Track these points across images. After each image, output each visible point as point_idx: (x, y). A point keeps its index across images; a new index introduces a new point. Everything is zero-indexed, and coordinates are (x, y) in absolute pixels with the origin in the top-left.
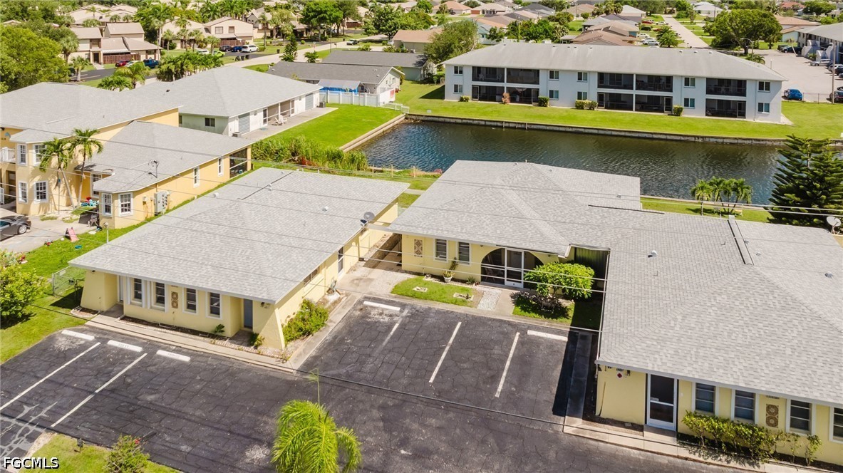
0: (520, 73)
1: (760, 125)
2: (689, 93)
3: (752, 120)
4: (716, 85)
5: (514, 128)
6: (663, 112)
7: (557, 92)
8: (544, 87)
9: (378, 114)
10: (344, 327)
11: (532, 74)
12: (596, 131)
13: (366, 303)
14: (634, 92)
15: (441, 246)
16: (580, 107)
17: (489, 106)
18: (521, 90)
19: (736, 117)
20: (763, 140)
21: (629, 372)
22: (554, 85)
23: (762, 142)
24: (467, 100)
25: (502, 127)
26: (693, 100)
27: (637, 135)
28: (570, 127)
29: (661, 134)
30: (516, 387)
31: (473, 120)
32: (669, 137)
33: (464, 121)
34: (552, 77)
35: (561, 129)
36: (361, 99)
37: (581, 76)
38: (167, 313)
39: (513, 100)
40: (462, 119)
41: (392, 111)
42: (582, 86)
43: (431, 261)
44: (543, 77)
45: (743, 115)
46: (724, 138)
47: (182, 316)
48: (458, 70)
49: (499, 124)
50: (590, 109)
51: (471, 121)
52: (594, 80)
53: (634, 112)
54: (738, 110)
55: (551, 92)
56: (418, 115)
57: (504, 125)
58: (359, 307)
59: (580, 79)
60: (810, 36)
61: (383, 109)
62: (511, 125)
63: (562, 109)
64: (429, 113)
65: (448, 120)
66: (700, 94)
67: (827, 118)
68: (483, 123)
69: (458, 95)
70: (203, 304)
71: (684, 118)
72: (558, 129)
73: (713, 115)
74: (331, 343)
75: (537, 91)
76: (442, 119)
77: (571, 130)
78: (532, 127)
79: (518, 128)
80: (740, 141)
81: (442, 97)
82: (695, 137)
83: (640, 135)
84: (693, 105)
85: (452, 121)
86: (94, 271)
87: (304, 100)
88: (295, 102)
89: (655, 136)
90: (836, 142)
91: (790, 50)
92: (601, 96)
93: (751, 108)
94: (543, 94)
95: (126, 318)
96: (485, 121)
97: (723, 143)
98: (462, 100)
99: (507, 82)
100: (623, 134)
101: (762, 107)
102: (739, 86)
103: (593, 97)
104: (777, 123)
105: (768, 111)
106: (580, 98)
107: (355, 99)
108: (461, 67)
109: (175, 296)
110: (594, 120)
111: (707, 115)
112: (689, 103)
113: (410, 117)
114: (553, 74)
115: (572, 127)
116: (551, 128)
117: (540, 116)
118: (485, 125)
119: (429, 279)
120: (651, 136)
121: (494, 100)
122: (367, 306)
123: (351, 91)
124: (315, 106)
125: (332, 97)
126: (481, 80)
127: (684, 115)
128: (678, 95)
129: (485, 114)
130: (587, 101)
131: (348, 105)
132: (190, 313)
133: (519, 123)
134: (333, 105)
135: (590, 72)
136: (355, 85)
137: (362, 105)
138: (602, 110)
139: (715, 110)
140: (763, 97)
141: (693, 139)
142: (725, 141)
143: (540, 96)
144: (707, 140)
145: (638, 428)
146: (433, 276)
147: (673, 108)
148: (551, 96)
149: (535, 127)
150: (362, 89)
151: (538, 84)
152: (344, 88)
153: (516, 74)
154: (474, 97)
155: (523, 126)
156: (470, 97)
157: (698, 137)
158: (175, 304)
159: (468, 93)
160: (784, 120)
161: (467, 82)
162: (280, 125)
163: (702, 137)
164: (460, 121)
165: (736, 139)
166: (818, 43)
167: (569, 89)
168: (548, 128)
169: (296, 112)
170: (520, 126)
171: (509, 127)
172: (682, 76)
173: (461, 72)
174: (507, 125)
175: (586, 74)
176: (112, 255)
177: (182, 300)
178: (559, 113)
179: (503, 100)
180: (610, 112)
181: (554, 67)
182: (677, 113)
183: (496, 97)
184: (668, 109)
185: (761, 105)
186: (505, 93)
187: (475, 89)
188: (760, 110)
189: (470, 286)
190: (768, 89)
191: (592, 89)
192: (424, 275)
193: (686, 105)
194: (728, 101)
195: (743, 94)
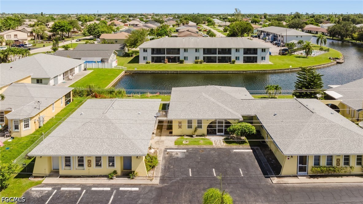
0: (171, 50)
1: (263, 65)
2: (237, 54)
3: (259, 63)
4: (247, 51)
5: (173, 73)
6: (228, 62)
7: (187, 57)
8: (182, 56)
9: (114, 72)
10: (166, 162)
11: (176, 51)
12: (206, 72)
13: (168, 151)
14: (217, 55)
15: (190, 122)
16: (196, 63)
17: (160, 65)
18: (172, 57)
19: (254, 62)
20: (266, 70)
21: (292, 156)
22: (186, 54)
23: (265, 71)
24: (149, 63)
25: (168, 73)
26: (239, 57)
27: (222, 72)
28: (196, 71)
29: (231, 71)
30: (246, 171)
31: (156, 71)
32: (233, 72)
33: (152, 72)
35: (192, 72)
36: (104, 66)
37: (197, 50)
38: (86, 170)
39: (169, 62)
40: (151, 71)
41: (119, 70)
42: (197, 54)
43: (186, 130)
44: (182, 51)
45: (256, 62)
46: (253, 71)
47: (94, 170)
48: (145, 50)
49: (167, 72)
50: (200, 63)
51: (155, 72)
52: (202, 51)
53: (217, 63)
54: (254, 60)
55: (185, 57)
56: (131, 71)
57: (169, 72)
58: (166, 153)
59: (196, 51)
60: (262, 31)
61: (114, 69)
62: (172, 72)
63: (190, 64)
64: (136, 69)
65: (144, 72)
66: (241, 55)
67: (282, 61)
68: (160, 72)
69: (145, 61)
70: (105, 162)
71: (236, 64)
72: (191, 72)
73: (246, 63)
74: (165, 169)
75: (179, 58)
76: (142, 72)
77: (196, 72)
78: (181, 72)
79: (175, 73)
80: (258, 72)
81: (138, 62)
82: (243, 71)
83: (223, 72)
84: (239, 59)
85: (146, 72)
86: (41, 157)
87: (78, 67)
88: (75, 69)
89: (228, 72)
90: (288, 69)
91: (256, 37)
92: (204, 58)
93: (259, 59)
94: (181, 59)
95: (61, 177)
96: (161, 71)
97: (252, 73)
98: (147, 63)
99: (166, 54)
100: (216, 72)
101: (263, 58)
102: (255, 51)
103: (201, 59)
104: (268, 64)
105: (265, 60)
106: (196, 59)
107: (100, 65)
108: (146, 49)
109: (89, 162)
110: (204, 67)
111: (244, 63)
112: (237, 58)
113: (127, 72)
114: (186, 50)
115: (197, 71)
116: (189, 72)
117: (183, 68)
118: (161, 73)
119: (186, 137)
120: (227, 72)
121: (161, 62)
122: (169, 152)
123: (98, 62)
124: (82, 70)
125: (89, 66)
126: (155, 54)
127: (236, 63)
128: (233, 56)
129: (159, 68)
130: (199, 60)
131: (97, 69)
132: (98, 168)
133: (175, 71)
134: (90, 69)
135: (200, 48)
136: (99, 59)
137: (104, 68)
138: (205, 63)
139: (247, 60)
140: (263, 54)
141: (242, 72)
142: (253, 72)
143: (180, 59)
144: (247, 72)
145: (296, 176)
146: (187, 136)
147: (232, 61)
148: (185, 59)
149: (182, 72)
150: (102, 61)
151: (180, 54)
152: (94, 60)
153: (170, 51)
154: (152, 61)
155: (177, 72)
156: (151, 62)
157: (244, 71)
158: (89, 165)
159: (149, 60)
160: (270, 63)
161: (149, 55)
162: (71, 80)
163: (245, 71)
164: (150, 72)
165: (257, 71)
166: (266, 34)
167: (191, 56)
168: (187, 72)
169: (75, 74)
170: (176, 72)
171: (171, 73)
172: (235, 48)
173: (146, 51)
174: (170, 72)
175: (198, 49)
176: (51, 148)
177: (94, 163)
178: (189, 66)
179: (165, 62)
180: (209, 64)
181: (186, 47)
182: (234, 62)
183: (162, 61)
184: (230, 61)
185: (262, 57)
186: (166, 59)
187: (153, 58)
188: (262, 59)
189: (204, 137)
190: (265, 51)
191: (201, 55)
192: (183, 136)
193: (236, 59)
194: (251, 57)
195: (256, 54)
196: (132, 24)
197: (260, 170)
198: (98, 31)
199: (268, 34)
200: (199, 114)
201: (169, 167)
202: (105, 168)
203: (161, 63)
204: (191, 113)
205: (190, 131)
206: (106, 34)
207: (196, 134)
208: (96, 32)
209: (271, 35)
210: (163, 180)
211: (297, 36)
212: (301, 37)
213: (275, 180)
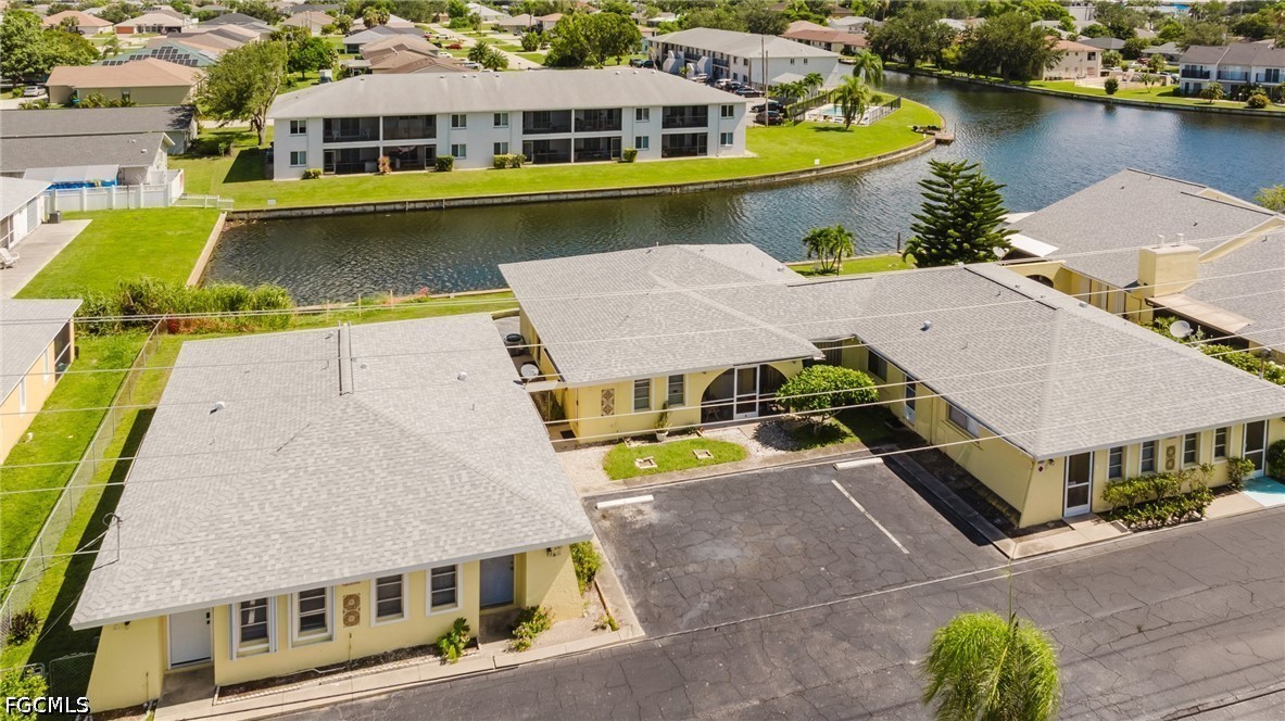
0: (402, 124)
1: (728, 160)
2: (642, 129)
3: (715, 157)
4: (673, 115)
5: (425, 209)
6: (609, 159)
7: (464, 146)
8: (442, 144)
9: (185, 222)
10: (617, 549)
11: (421, 124)
12: (546, 197)
13: (601, 505)
14: (573, 135)
15: (642, 389)
16: (500, 165)
17: (361, 182)
18: (406, 150)
19: (695, 154)
20: (744, 180)
21: (1051, 461)
22: (459, 136)
23: (743, 183)
24: (316, 175)
25: (403, 211)
26: (646, 138)
27: (600, 195)
28: (508, 197)
29: (631, 189)
31: (354, 206)
32: (641, 192)
33: (337, 210)
34: (455, 124)
35: (496, 201)
36: (132, 197)
37: (499, 119)
39: (393, 167)
40: (334, 207)
41: (202, 211)
42: (501, 135)
43: (629, 418)
44: (442, 126)
45: (704, 151)
46: (703, 183)
47: (374, 633)
48: (297, 127)
49: (398, 207)
50: (514, 167)
51: (351, 209)
52: (517, 123)
53: (573, 164)
54: (697, 146)
55: (455, 148)
56: (254, 211)
57: (408, 207)
58: (597, 514)
59: (497, 123)
61: (182, 209)
62: (418, 206)
63: (478, 172)
64: (272, 204)
65: (309, 212)
66: (654, 130)
67: (781, 143)
68: (372, 208)
69: (299, 169)
70: (416, 596)
71: (640, 164)
72: (490, 201)
73: (670, 156)
74: (632, 577)
75: (431, 150)
76: (299, 212)
77: (510, 200)
78: (452, 203)
79: (430, 209)
80: (721, 185)
81: (266, 174)
82: (671, 186)
83: (605, 194)
84: (646, 146)
85: (315, 212)
86: (127, 623)
87: (25, 211)
88: (15, 218)
89: (623, 193)
90: (811, 171)
91: (649, 65)
92: (526, 145)
93: (713, 141)
94: (442, 152)
95: (225, 691)
96: (375, 205)
97: (701, 190)
98: (307, 176)
99: (384, 139)
100: (582, 196)
101: (726, 138)
102: (698, 114)
103: (515, 151)
104: (742, 156)
105: (731, 143)
106: (497, 151)
107: (118, 198)
108: (304, 121)
109: (351, 602)
110: (532, 181)
111: (663, 157)
112: (641, 142)
113: (235, 216)
114: (457, 120)
115: (512, 196)
116: (481, 202)
117: (454, 186)
118: (375, 212)
119: (634, 444)
120: (618, 193)
121: (362, 170)
122: (606, 510)
123: (104, 184)
124: (39, 222)
125: (66, 201)
126: (338, 140)
127: (637, 160)
128: (627, 135)
129: (364, 193)
130: (509, 156)
131: (104, 212)
132: (392, 622)
133: (431, 201)
134: (72, 216)
135: (511, 112)
136: (109, 172)
137: (132, 207)
138: (530, 166)
139: (674, 147)
140: (726, 125)
141: (669, 190)
142: (706, 186)
143: (439, 155)
144: (686, 188)
145: (1060, 523)
146: (635, 438)
147: (623, 153)
148: (455, 153)
149: (456, 203)
150: (123, 180)
151: (435, 137)
152: (89, 179)
153: (398, 125)
154: (328, 168)
155: (437, 204)
156: (321, 170)
157: (675, 186)
159: (316, 163)
160: (749, 154)
161: (314, 145)
163: (680, 186)
164: (330, 211)
165: (717, 182)
167: (479, 140)
168: (476, 202)
169: (17, 239)
170: (432, 205)
171: (415, 210)
172: (633, 107)
173: (303, 130)
174: (412, 206)
175: (506, 115)
178: (471, 178)
179: (381, 169)
181: (459, 109)
182: (630, 157)
183: (368, 165)
184: (617, 154)
185: (723, 135)
186: (381, 158)
187: (328, 155)
188: (723, 142)
189: (694, 437)
190: (731, 114)
191: (515, 137)
192: (621, 440)
193: (638, 146)
194: (683, 135)
195: (704, 123)
196: (151, 24)
197: (946, 521)
198: (29, 55)
199: (691, 55)
200: (674, 355)
201: (641, 567)
202: (420, 618)
203: (364, 171)
204: (646, 354)
205: (642, 421)
206: (69, 67)
207: (668, 428)
208: (19, 61)
209: (704, 59)
210: (648, 618)
211: (792, 61)
212: (806, 61)
213: (1013, 547)
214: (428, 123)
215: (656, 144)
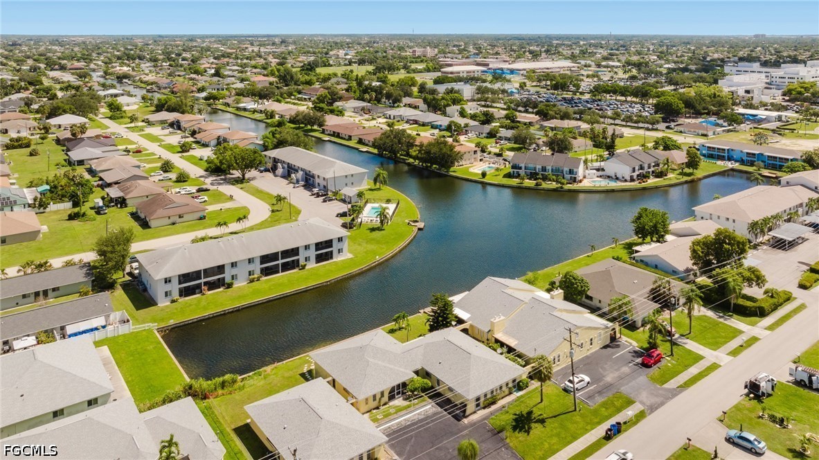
1: (342, 261)
2: (307, 254)
3: (336, 260)
4: (320, 246)
6: (295, 269)
7: (237, 275)
8: (227, 276)
9: (146, 339)
11: (219, 269)
12: (279, 297)
14: (280, 262)
15: (374, 396)
16: (252, 281)
18: (214, 281)
19: (329, 260)
22: (234, 271)
24: (176, 300)
26: (309, 257)
27: (300, 291)
28: (264, 299)
29: (311, 286)
31: (205, 316)
34: (232, 267)
35: (260, 302)
36: (116, 331)
37: (250, 261)
39: (208, 290)
44: (227, 269)
45: (331, 258)
46: (338, 278)
48: (167, 281)
50: (259, 280)
51: (204, 318)
52: (258, 262)
53: (281, 274)
54: (329, 256)
55: (233, 276)
56: (166, 327)
57: (226, 312)
59: (249, 263)
60: (275, 159)
62: (230, 310)
63: (244, 286)
64: (172, 322)
65: (187, 322)
66: (312, 253)
68: (212, 316)
69: (169, 298)
71: (308, 270)
72: (258, 303)
73: (318, 262)
75: (224, 279)
76: (183, 323)
77: (265, 301)
78: (243, 307)
79: (235, 311)
80: (344, 277)
84: (310, 261)
89: (308, 289)
92: (261, 270)
93: (335, 253)
94: (228, 280)
96: (213, 314)
98: (173, 301)
99: (204, 279)
100: (293, 293)
101: (340, 251)
102: (330, 243)
103: (258, 273)
105: (342, 253)
106: (250, 275)
108: (170, 278)
110: (270, 288)
111: (316, 263)
112: (307, 259)
113: (159, 330)
114: (233, 265)
115: (266, 299)
116: (254, 304)
117: (237, 298)
119: (374, 411)
120: (306, 289)
126: (184, 283)
127: (307, 267)
128: (301, 258)
129: (205, 308)
130: (256, 276)
133: (235, 308)
135: (256, 257)
138: (264, 278)
139: (320, 259)
140: (340, 245)
143: (226, 282)
147: (300, 265)
148: (233, 279)
149: (245, 306)
151: (224, 274)
153: (209, 272)
154: (181, 295)
156: (178, 297)
159: (176, 295)
160: (350, 255)
161: (175, 287)
163: (329, 281)
165: (342, 276)
166: (285, 166)
167: (242, 272)
168: (252, 304)
172: (304, 246)
173: (170, 282)
174: (228, 311)
175: (253, 259)
178: (244, 291)
179: (203, 292)
180: (271, 279)
181: (234, 260)
182: (304, 267)
183: (197, 291)
184: (298, 266)
186: (203, 287)
187: (180, 291)
188: (339, 253)
189: (388, 406)
190: (342, 240)
191: (257, 267)
192: (370, 411)
193: (306, 261)
194: (325, 252)
195: (331, 246)
199: (291, 167)
200: (381, 386)
203: (195, 294)
207: (381, 404)
209: (301, 173)
211: (346, 176)
212: (352, 175)
214: (221, 269)
215: (313, 258)
